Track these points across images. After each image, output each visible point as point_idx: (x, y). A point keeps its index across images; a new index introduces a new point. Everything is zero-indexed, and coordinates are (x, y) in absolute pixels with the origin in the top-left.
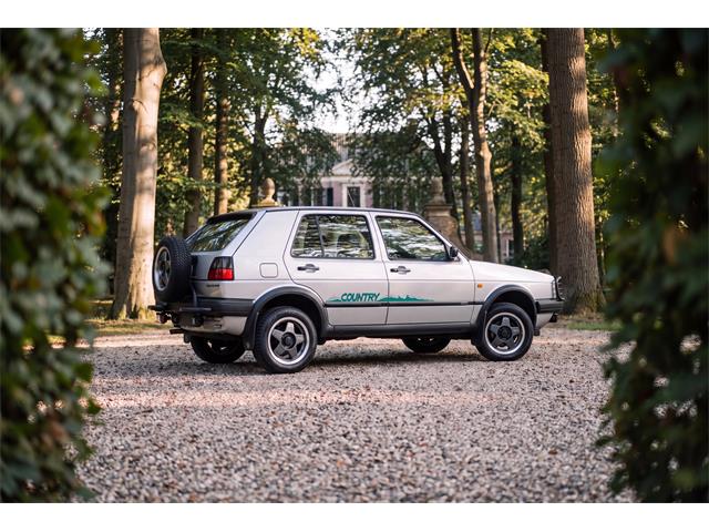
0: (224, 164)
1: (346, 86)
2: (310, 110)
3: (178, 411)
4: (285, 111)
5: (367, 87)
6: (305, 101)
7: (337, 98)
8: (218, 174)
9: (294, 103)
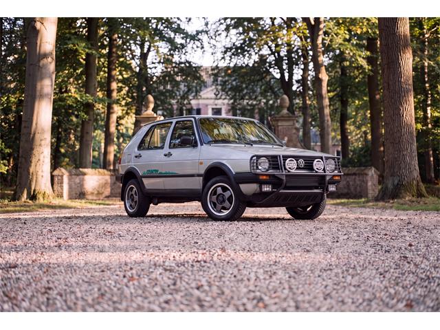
0: (114, 85)
1: (212, 28)
2: (183, 46)
3: (41, 267)
4: (164, 48)
5: (227, 29)
6: (179, 40)
7: (204, 37)
8: (109, 92)
9: (170, 41)
